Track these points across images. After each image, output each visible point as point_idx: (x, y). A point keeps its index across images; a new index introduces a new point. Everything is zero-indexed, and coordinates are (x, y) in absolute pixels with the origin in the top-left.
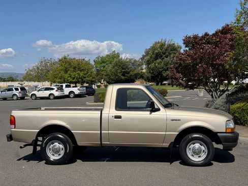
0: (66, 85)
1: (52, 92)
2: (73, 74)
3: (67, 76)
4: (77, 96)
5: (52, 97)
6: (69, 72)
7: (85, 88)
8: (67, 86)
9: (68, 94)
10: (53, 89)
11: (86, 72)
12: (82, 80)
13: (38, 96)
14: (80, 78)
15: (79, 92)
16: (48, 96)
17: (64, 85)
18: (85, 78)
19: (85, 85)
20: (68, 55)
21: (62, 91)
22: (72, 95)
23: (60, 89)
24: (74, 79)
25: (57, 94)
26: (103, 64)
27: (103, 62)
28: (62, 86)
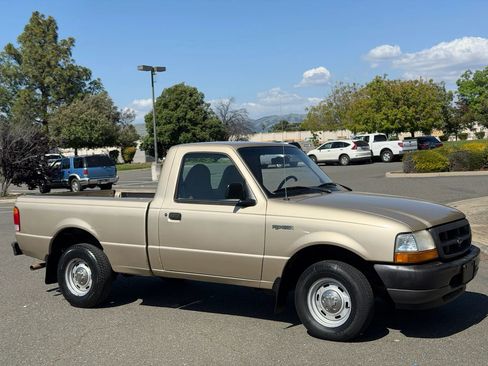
0: (375, 137)
1: (345, 150)
2: (391, 113)
3: (379, 117)
4: (396, 158)
5: (344, 161)
6: (384, 109)
7: (415, 142)
8: (377, 139)
9: (379, 154)
10: (347, 145)
11: (420, 108)
12: (412, 124)
13: (319, 159)
14: (406, 120)
15: (401, 149)
16: (337, 158)
17: (372, 137)
18: (418, 119)
19: (418, 134)
20: (385, 75)
21: (364, 149)
22: (387, 157)
23: (362, 144)
24: (393, 123)
25: (354, 153)
26: (479, 88)
27: (480, 83)
28: (367, 138)
